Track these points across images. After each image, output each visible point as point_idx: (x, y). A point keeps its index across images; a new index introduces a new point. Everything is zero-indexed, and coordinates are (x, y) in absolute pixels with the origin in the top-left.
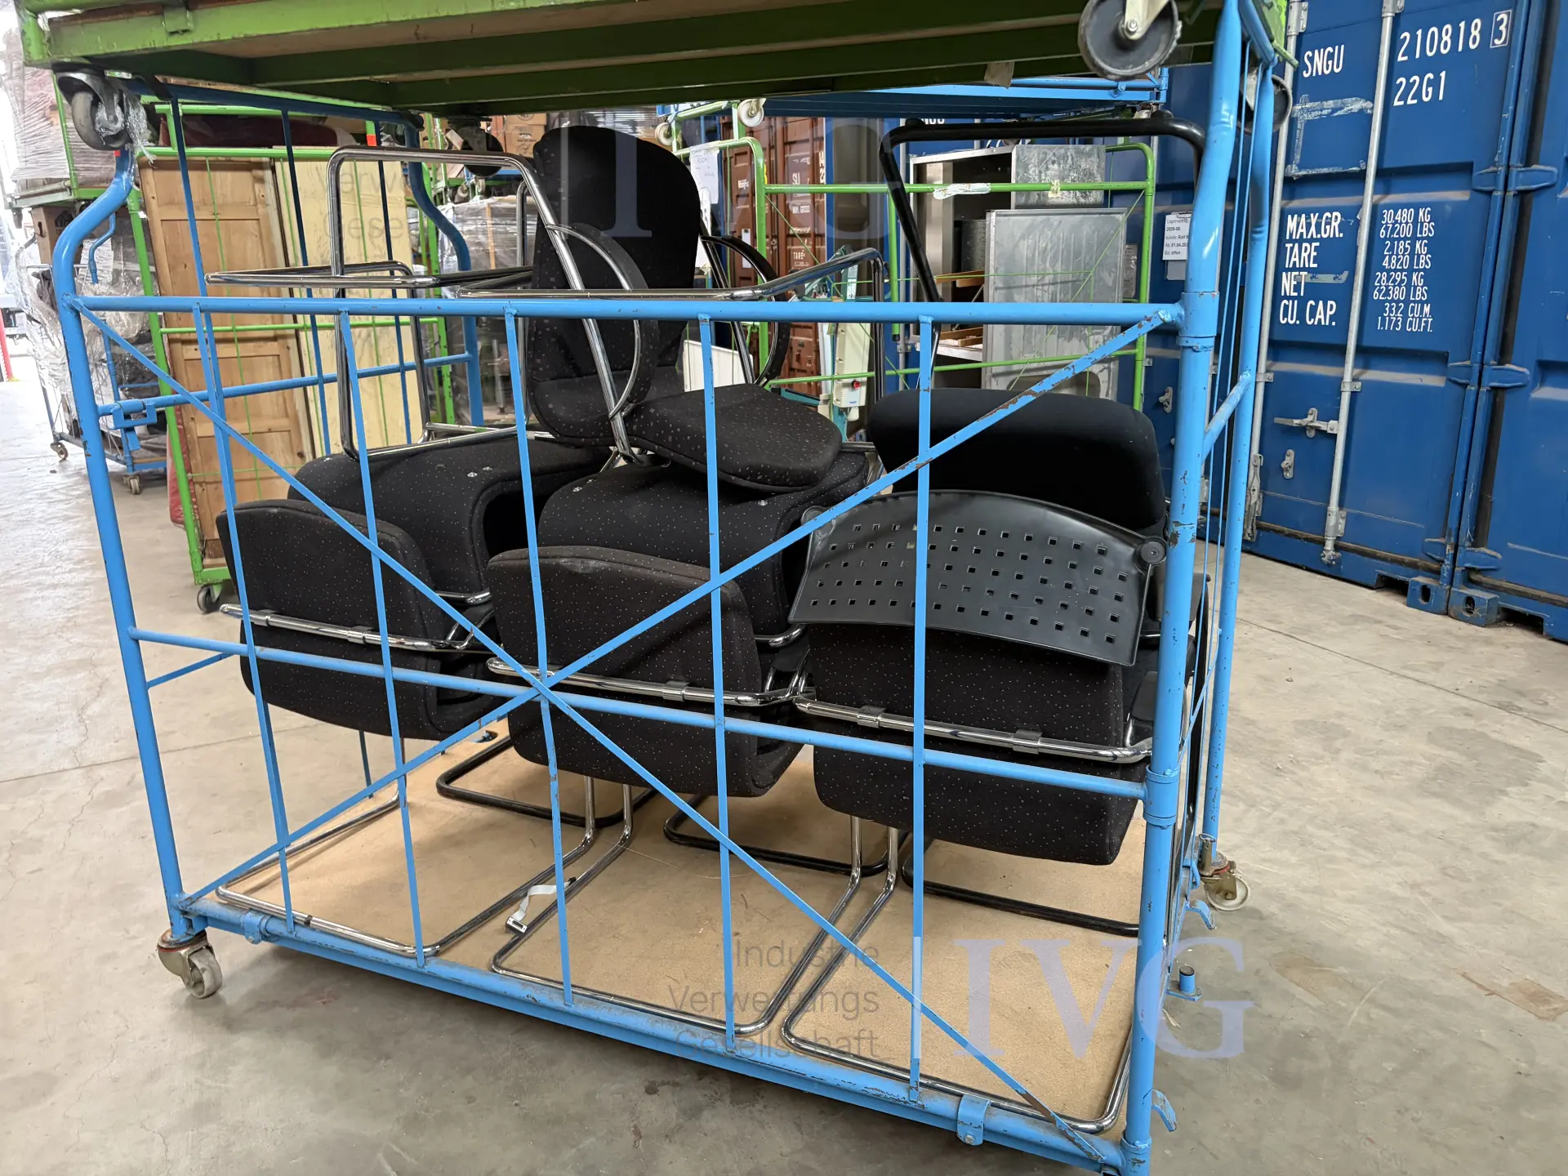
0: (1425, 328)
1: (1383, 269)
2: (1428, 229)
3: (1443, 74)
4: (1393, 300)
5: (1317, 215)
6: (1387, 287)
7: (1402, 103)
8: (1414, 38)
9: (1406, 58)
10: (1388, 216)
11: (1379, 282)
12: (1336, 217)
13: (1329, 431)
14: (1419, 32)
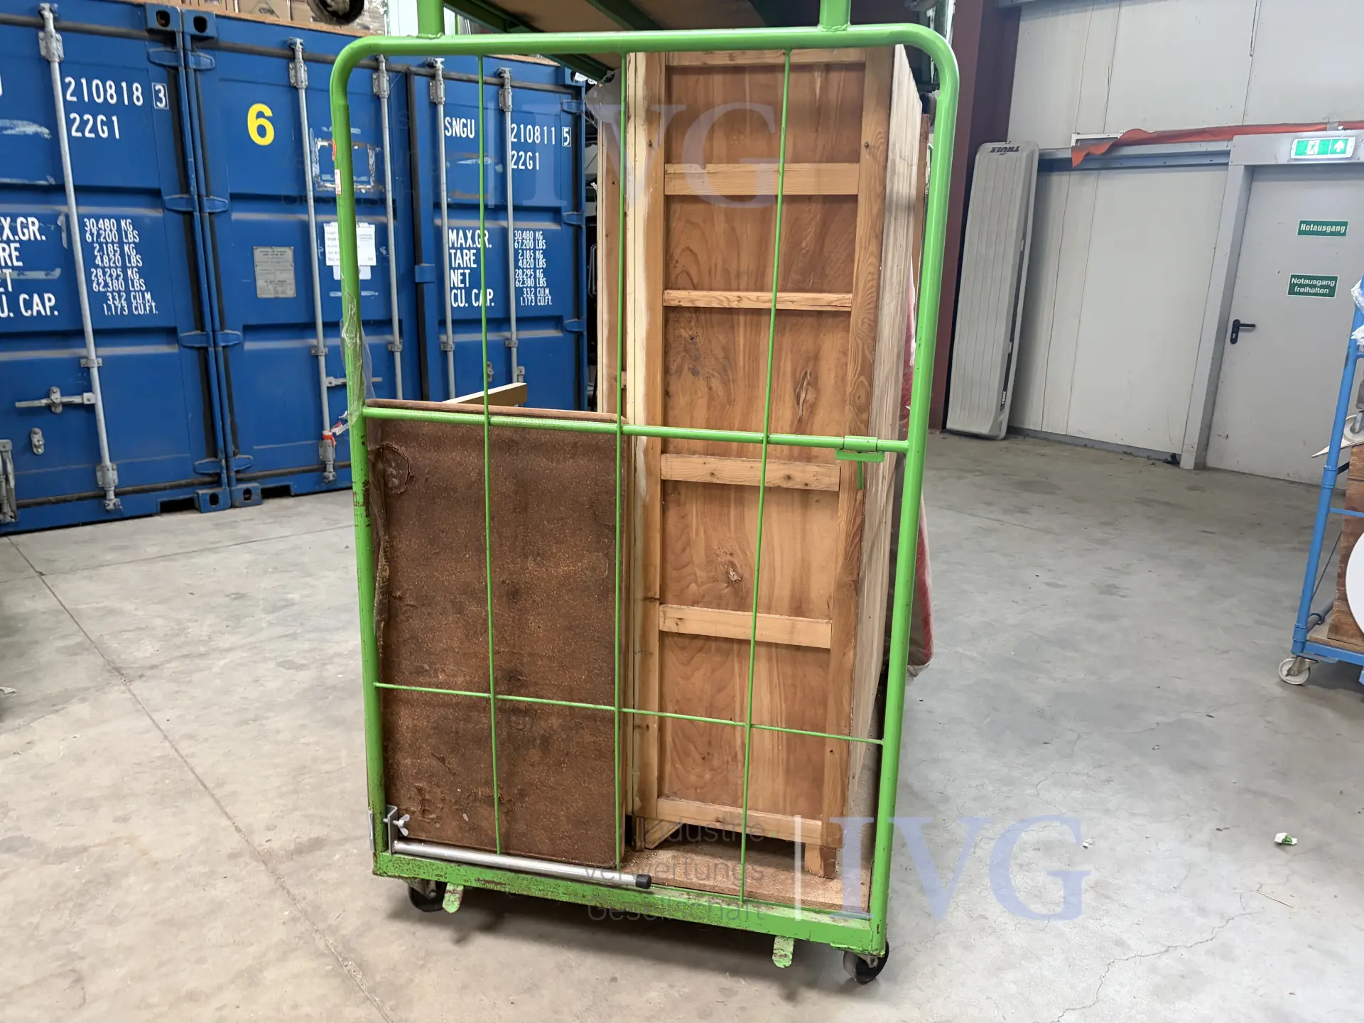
0: (151, 310)
1: (97, 267)
2: (132, 235)
3: (115, 119)
4: (114, 291)
5: (9, 219)
6: (105, 281)
7: (79, 134)
8: (79, 85)
9: (74, 99)
10: (90, 223)
11: (96, 276)
12: (33, 223)
13: (86, 402)
14: (84, 81)
